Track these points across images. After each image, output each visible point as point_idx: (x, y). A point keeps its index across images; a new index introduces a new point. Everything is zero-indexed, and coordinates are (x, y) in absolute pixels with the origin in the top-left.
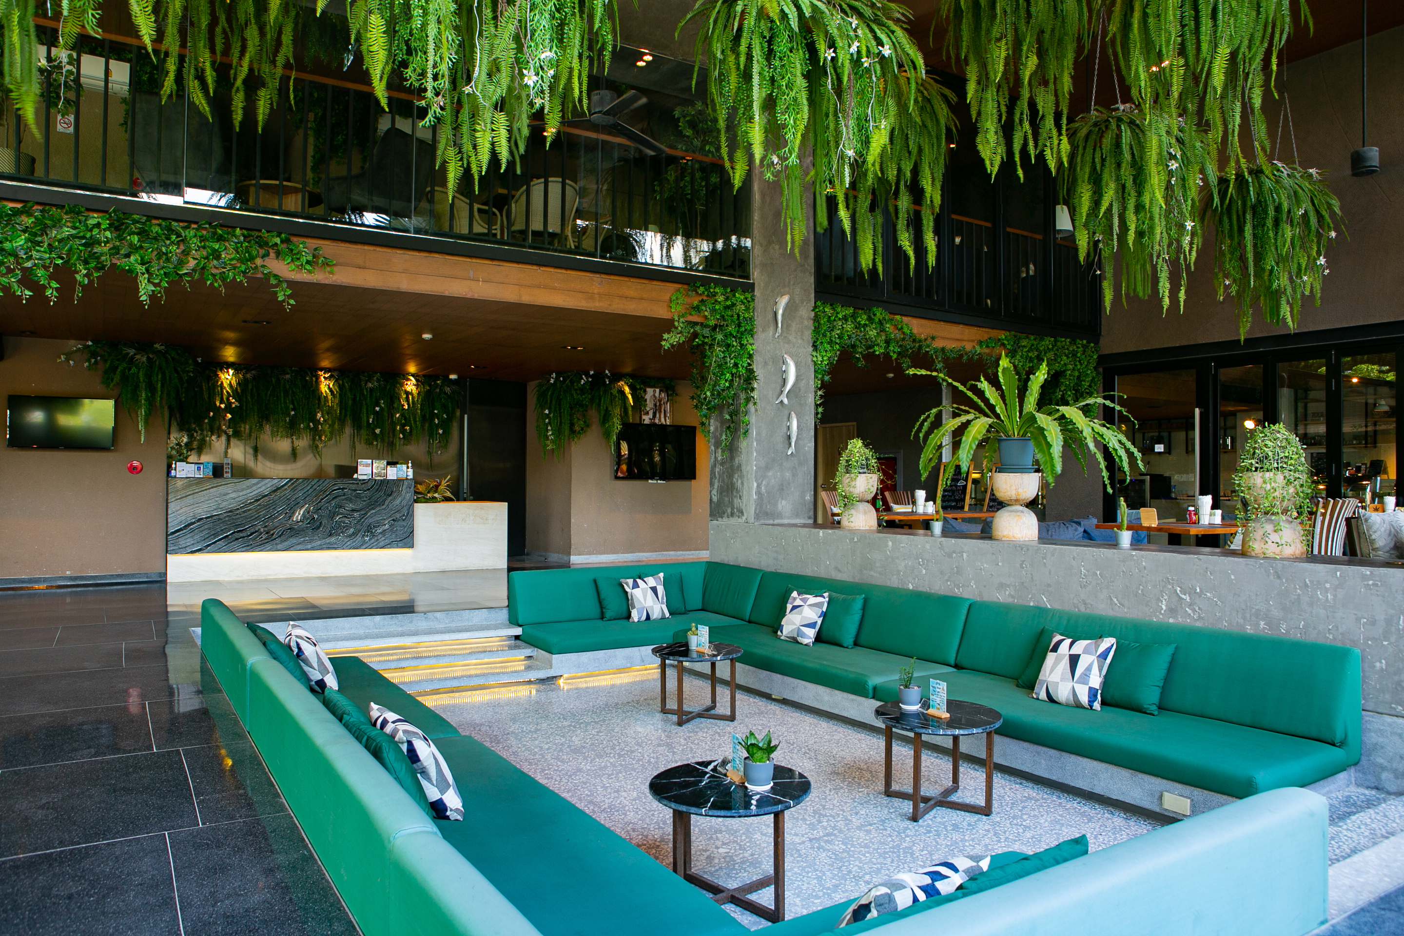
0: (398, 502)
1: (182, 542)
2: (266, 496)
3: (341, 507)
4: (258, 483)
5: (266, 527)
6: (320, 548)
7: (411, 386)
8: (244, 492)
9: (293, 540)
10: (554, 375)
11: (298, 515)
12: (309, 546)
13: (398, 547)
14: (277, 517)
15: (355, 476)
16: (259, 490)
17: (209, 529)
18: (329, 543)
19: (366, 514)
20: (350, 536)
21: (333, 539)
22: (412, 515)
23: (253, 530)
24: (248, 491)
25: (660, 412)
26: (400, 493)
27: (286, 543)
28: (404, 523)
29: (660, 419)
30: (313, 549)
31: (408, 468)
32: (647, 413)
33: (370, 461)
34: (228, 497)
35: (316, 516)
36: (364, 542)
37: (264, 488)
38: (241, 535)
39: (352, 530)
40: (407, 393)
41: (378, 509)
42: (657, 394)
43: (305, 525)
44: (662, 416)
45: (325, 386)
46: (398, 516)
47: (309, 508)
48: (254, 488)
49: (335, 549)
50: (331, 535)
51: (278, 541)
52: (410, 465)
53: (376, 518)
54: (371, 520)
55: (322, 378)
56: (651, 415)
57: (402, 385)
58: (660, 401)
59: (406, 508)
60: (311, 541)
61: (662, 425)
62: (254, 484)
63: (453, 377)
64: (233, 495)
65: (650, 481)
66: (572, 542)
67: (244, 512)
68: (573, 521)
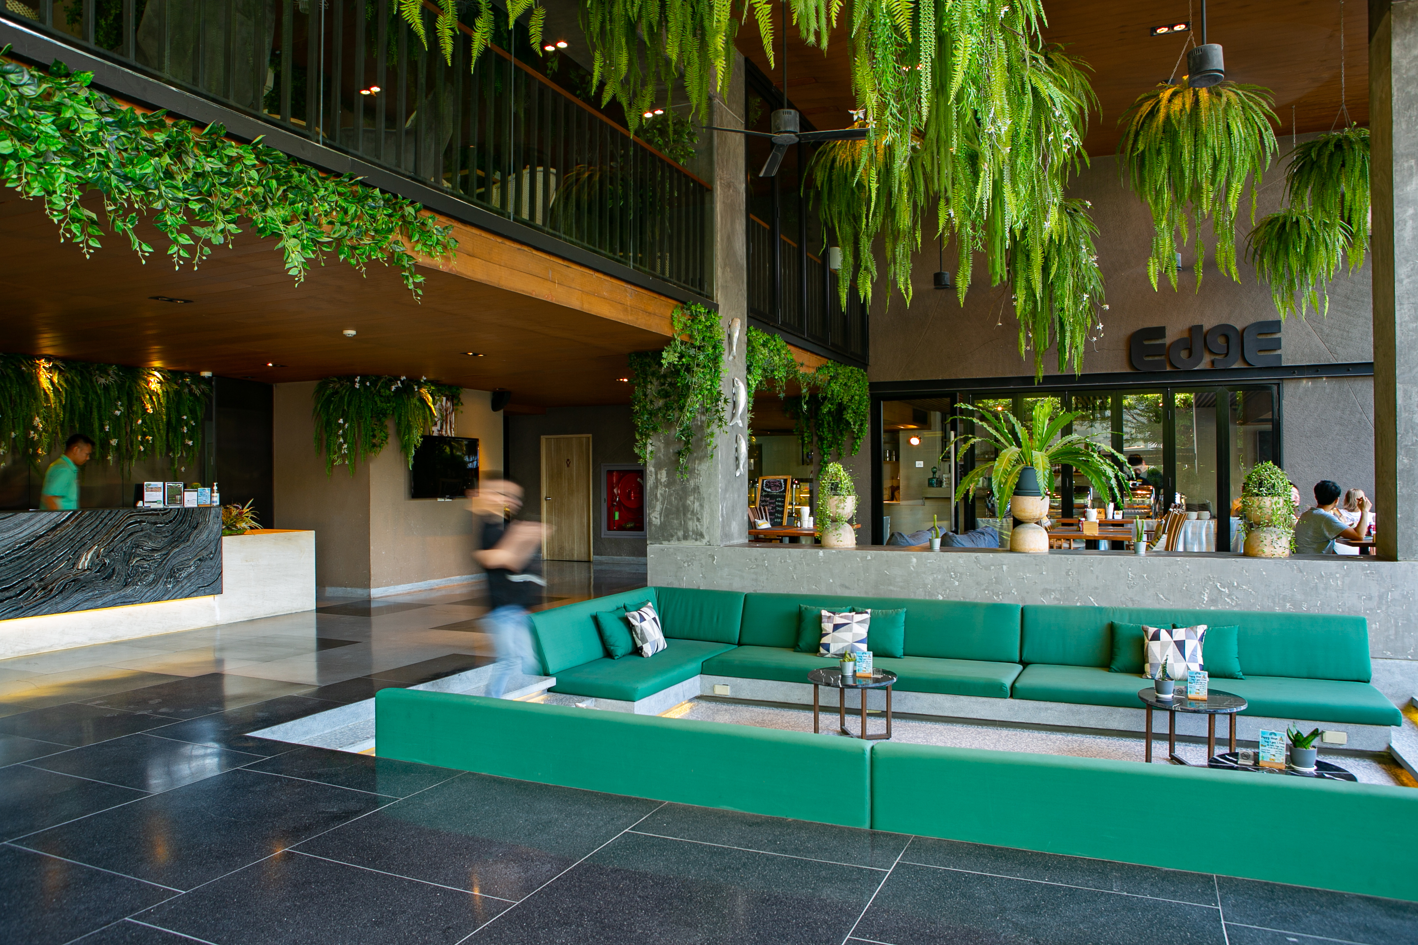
0: (204, 536)
2: (41, 536)
3: (138, 547)
4: (30, 519)
5: (42, 580)
6: (114, 604)
7: (155, 384)
8: (11, 533)
9: (79, 596)
10: (358, 379)
11: (84, 562)
12: (100, 603)
13: (206, 594)
14: (56, 566)
15: (140, 504)
16: (32, 529)
18: (124, 596)
19: (168, 554)
20: (150, 584)
21: (129, 590)
22: (221, 552)
23: (23, 587)
24: (17, 531)
25: (446, 423)
26: (206, 523)
27: (69, 601)
28: (212, 563)
29: (446, 432)
30: (105, 605)
31: (212, 491)
32: (436, 424)
33: (160, 484)
35: (107, 561)
36: (167, 591)
37: (38, 525)
38: (7, 594)
39: (152, 576)
40: (152, 393)
41: (182, 546)
42: (444, 404)
43: (93, 575)
44: (448, 427)
45: (46, 378)
46: (205, 553)
47: (98, 550)
48: (25, 526)
49: (132, 603)
50: (126, 585)
51: (58, 599)
52: (215, 488)
53: (180, 559)
54: (175, 562)
55: (42, 369)
56: (438, 427)
57: (144, 382)
58: (446, 411)
59: (213, 544)
60: (102, 595)
61: (448, 437)
62: (25, 521)
63: (206, 374)
65: (439, 500)
66: (372, 572)
67: (11, 561)
68: (372, 548)
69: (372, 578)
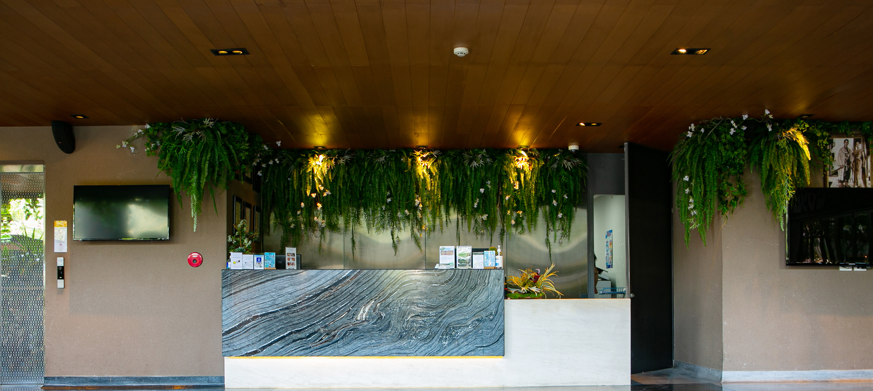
0: (483, 297)
1: (237, 343)
2: (326, 290)
3: (413, 304)
4: (317, 275)
5: (326, 326)
6: (389, 353)
7: (522, 162)
8: (302, 286)
9: (358, 343)
10: (692, 127)
11: (363, 313)
12: (376, 351)
13: (484, 354)
14: (338, 316)
15: (437, 266)
16: (318, 284)
17: (265, 328)
18: (399, 348)
19: (444, 312)
20: (425, 339)
21: (404, 343)
22: (503, 315)
23: (311, 331)
24: (306, 284)
25: (856, 170)
26: (486, 285)
27: (349, 347)
28: (492, 325)
29: (856, 181)
30: (380, 354)
31: (497, 254)
32: (836, 173)
33: (452, 248)
34: (284, 291)
35: (383, 315)
36: (442, 348)
37: (323, 281)
38: (299, 336)
39: (427, 332)
40: (518, 171)
41: (458, 306)
42: (851, 146)
43: (370, 326)
44: (860, 176)
45: (423, 166)
46: (484, 314)
47: (375, 304)
48: (313, 281)
49: (407, 355)
50: (401, 337)
51: (340, 344)
52: (499, 250)
53: (457, 318)
54: (450, 320)
55: (419, 159)
56: (841, 176)
57: (511, 161)
58: (855, 155)
59: (494, 306)
60: (377, 345)
61: (859, 189)
62: (313, 277)
63: (573, 147)
64: (290, 290)
65: (842, 269)
66: (725, 352)
67: (302, 309)
68: (725, 323)
69: (726, 359)
